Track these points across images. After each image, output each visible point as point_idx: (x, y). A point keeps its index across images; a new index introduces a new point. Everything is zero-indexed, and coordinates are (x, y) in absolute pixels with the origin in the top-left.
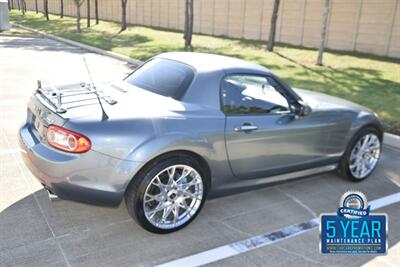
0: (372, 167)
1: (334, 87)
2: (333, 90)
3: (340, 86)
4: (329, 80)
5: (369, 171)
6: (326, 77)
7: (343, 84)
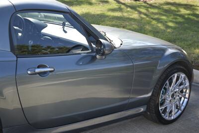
0: (182, 108)
1: (149, 23)
2: (148, 27)
3: (154, 22)
4: (143, 16)
5: (180, 112)
6: (140, 13)
7: (158, 20)
